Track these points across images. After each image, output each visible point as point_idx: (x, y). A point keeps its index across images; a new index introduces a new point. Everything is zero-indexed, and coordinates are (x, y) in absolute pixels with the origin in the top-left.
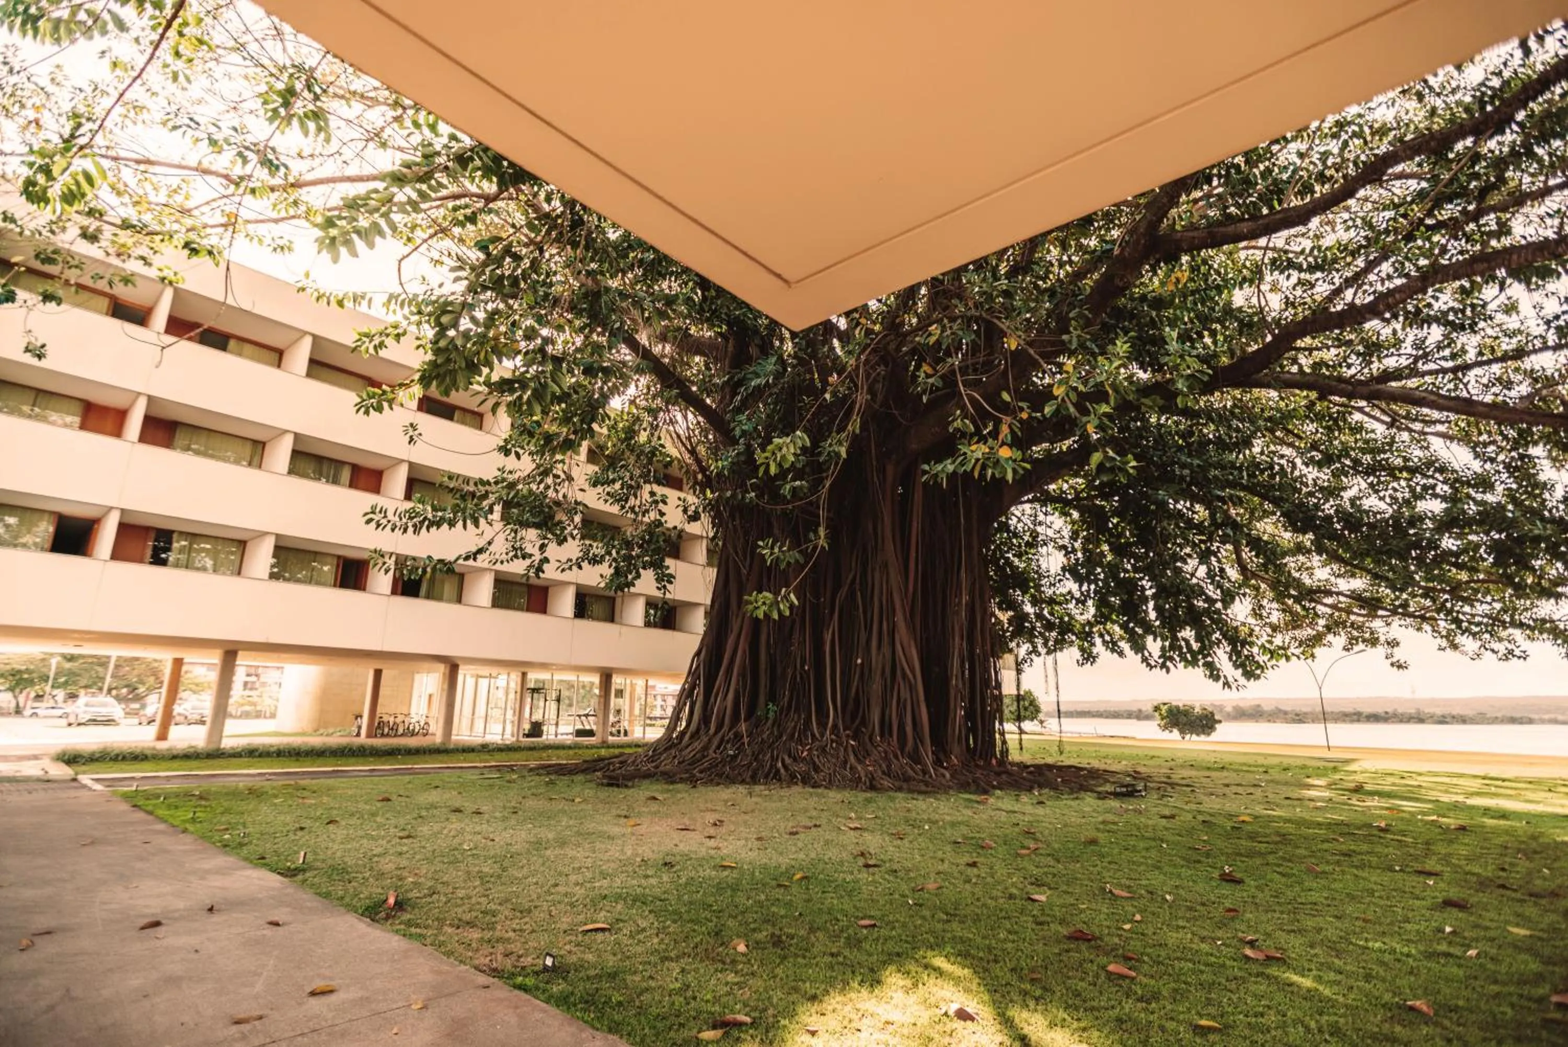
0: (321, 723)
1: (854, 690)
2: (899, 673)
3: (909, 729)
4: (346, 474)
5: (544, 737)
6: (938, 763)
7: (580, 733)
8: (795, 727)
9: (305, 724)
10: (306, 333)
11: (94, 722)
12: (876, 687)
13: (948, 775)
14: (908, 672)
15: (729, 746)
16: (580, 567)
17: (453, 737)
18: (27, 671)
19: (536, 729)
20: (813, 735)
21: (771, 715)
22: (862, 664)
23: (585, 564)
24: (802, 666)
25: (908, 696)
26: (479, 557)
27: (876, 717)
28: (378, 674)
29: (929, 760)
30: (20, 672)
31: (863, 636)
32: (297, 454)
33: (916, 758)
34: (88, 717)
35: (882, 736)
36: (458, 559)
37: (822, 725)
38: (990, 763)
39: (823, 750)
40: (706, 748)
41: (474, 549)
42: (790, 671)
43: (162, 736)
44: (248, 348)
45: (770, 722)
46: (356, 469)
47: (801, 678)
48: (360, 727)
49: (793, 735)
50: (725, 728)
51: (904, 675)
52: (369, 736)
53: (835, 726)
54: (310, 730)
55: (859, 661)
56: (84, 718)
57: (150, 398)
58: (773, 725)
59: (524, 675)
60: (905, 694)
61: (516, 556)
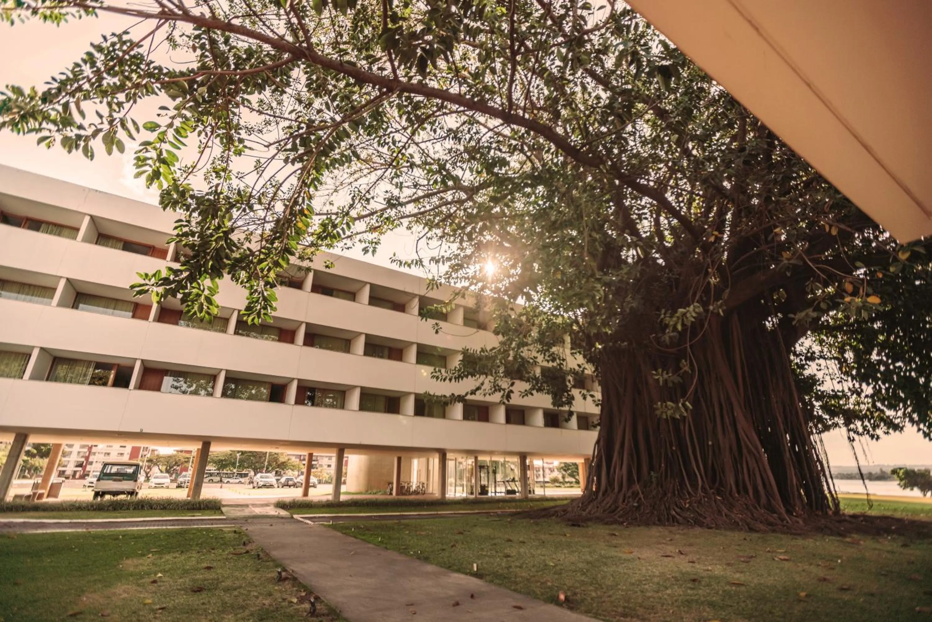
0: (370, 485)
1: (710, 462)
2: (745, 451)
3: (760, 488)
4: (386, 352)
5: (490, 494)
6: (789, 512)
7: (509, 492)
8: (674, 487)
9: (362, 488)
10: (366, 283)
11: (265, 486)
12: (727, 459)
13: (801, 522)
14: (753, 450)
15: (631, 500)
16: (532, 394)
17: (447, 496)
18: (225, 460)
19: (484, 490)
20: (689, 493)
21: (654, 480)
22: (713, 445)
23: (534, 392)
24: (671, 448)
25: (755, 465)
26: (478, 393)
27: (731, 480)
28: (399, 459)
29: (783, 510)
30: (222, 461)
31: (710, 427)
32: (367, 345)
33: (771, 509)
34: (262, 483)
35: (739, 493)
36: (467, 394)
37: (694, 486)
38: (827, 513)
39: (699, 502)
40: (616, 501)
41: (474, 388)
42: (663, 451)
43: (306, 494)
44: (341, 294)
45: (654, 485)
46: (391, 349)
47: (672, 454)
48: (392, 490)
49: (674, 493)
50: (624, 488)
51: (750, 452)
52: (397, 494)
53: (703, 488)
54: (364, 491)
55: (710, 443)
56: (261, 484)
57: (307, 324)
58: (657, 485)
59: (476, 458)
60: (752, 464)
61: (496, 390)
